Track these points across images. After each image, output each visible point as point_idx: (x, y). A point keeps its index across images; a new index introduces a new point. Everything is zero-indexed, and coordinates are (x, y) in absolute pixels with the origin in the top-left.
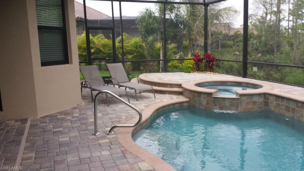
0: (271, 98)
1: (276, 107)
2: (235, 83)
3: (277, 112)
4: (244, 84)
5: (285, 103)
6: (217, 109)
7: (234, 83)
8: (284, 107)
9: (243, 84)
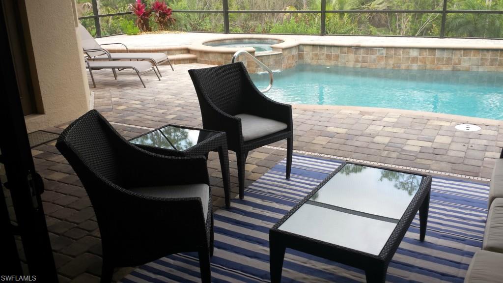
0: (306, 49)
1: (313, 59)
2: (235, 40)
3: (315, 63)
4: (247, 40)
5: (325, 51)
6: (260, 71)
7: (233, 41)
8: (325, 56)
9: (244, 40)
